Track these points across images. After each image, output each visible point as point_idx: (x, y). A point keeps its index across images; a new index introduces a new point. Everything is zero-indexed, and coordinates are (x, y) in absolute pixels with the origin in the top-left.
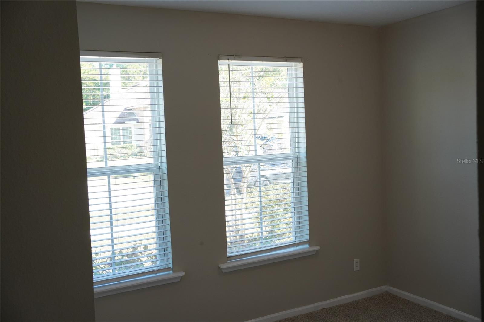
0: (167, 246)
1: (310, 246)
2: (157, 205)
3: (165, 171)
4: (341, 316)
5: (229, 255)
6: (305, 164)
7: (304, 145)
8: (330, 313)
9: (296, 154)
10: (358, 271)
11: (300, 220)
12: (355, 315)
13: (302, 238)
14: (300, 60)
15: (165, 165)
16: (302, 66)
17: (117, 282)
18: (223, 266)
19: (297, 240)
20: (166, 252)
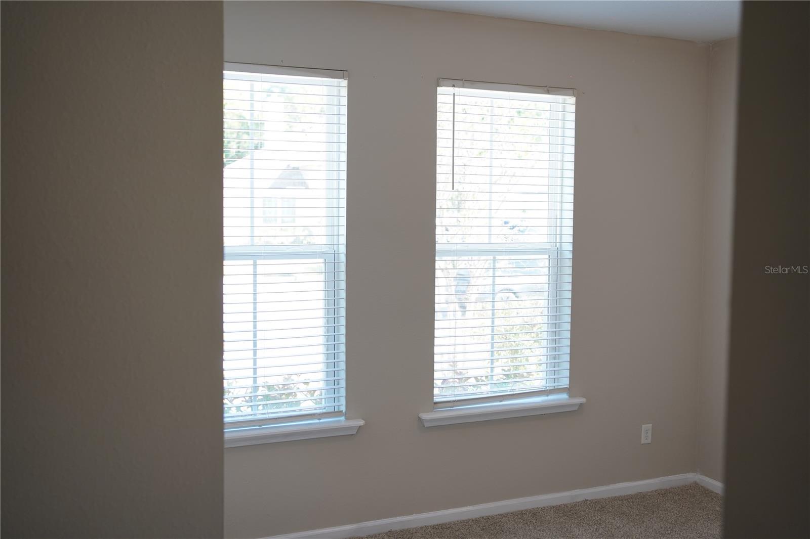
0: (338, 376)
1: (569, 397)
2: (328, 311)
3: (343, 258)
4: (615, 514)
5: (436, 399)
6: (569, 263)
7: (570, 231)
8: (597, 509)
9: (556, 246)
10: (649, 444)
11: (556, 353)
12: (637, 515)
13: (558, 382)
14: (571, 91)
15: (343, 249)
16: (574, 102)
17: (258, 427)
18: (425, 416)
19: (548, 385)
20: (336, 386)
